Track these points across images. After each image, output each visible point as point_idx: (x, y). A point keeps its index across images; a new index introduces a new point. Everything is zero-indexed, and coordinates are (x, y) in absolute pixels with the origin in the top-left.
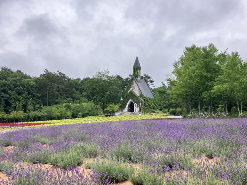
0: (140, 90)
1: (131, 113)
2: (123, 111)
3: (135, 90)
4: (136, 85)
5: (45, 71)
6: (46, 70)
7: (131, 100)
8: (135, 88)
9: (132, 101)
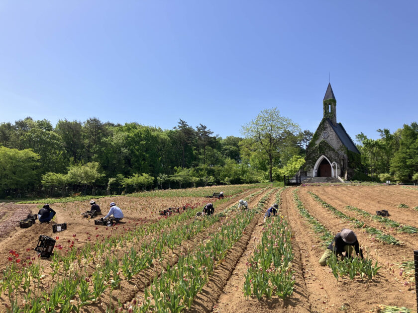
0: (340, 139)
1: (326, 179)
2: (308, 175)
3: (329, 139)
4: (333, 130)
5: (180, 123)
6: (181, 121)
7: (323, 156)
8: (330, 136)
9: (325, 157)
